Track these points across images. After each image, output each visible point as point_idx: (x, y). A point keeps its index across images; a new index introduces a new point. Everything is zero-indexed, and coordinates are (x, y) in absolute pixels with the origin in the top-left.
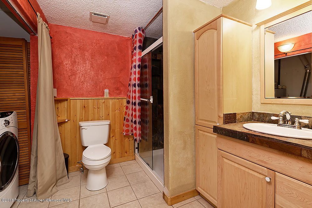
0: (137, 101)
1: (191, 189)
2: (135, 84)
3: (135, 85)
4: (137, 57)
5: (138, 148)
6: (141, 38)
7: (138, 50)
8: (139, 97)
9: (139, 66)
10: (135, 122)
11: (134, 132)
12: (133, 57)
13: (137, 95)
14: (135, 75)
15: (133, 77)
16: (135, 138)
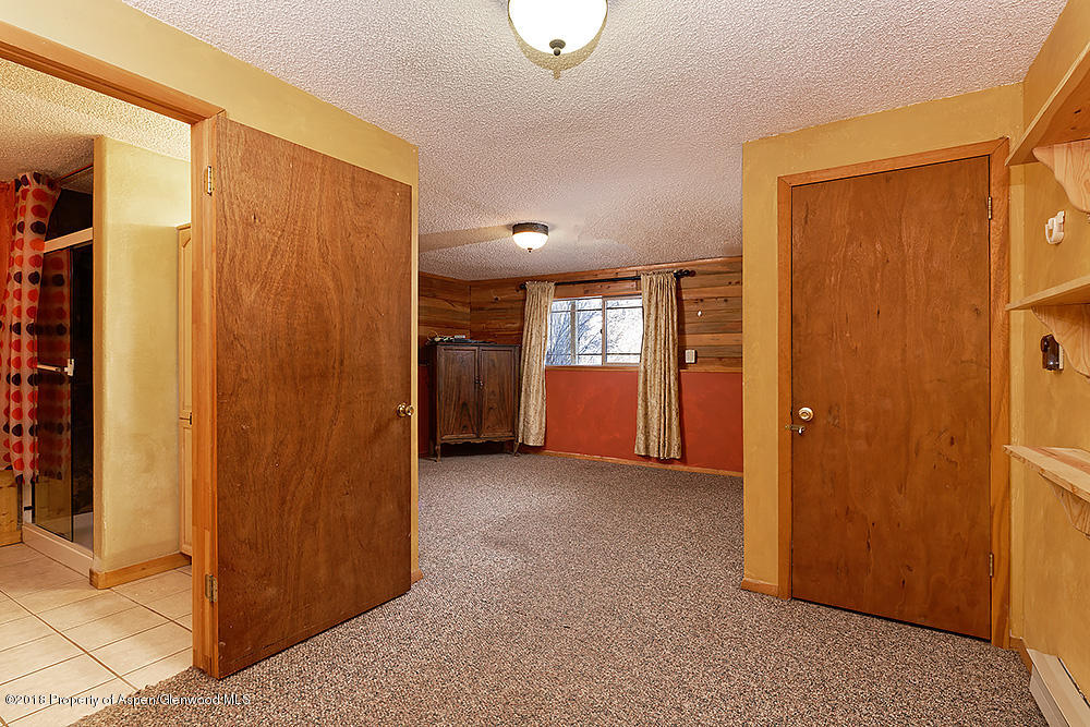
0: (26, 372)
1: (169, 551)
2: (19, 325)
3: (17, 328)
4: (28, 253)
5: (32, 508)
6: (42, 220)
7: (28, 236)
8: (32, 363)
9: (33, 278)
10: (18, 430)
11: (15, 456)
12: (12, 249)
13: (26, 354)
14: (19, 299)
15: (11, 304)
16: (18, 473)
